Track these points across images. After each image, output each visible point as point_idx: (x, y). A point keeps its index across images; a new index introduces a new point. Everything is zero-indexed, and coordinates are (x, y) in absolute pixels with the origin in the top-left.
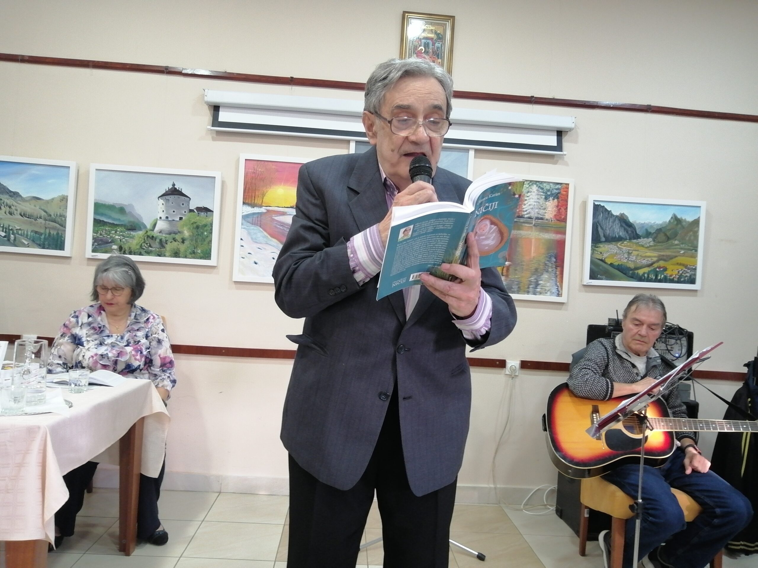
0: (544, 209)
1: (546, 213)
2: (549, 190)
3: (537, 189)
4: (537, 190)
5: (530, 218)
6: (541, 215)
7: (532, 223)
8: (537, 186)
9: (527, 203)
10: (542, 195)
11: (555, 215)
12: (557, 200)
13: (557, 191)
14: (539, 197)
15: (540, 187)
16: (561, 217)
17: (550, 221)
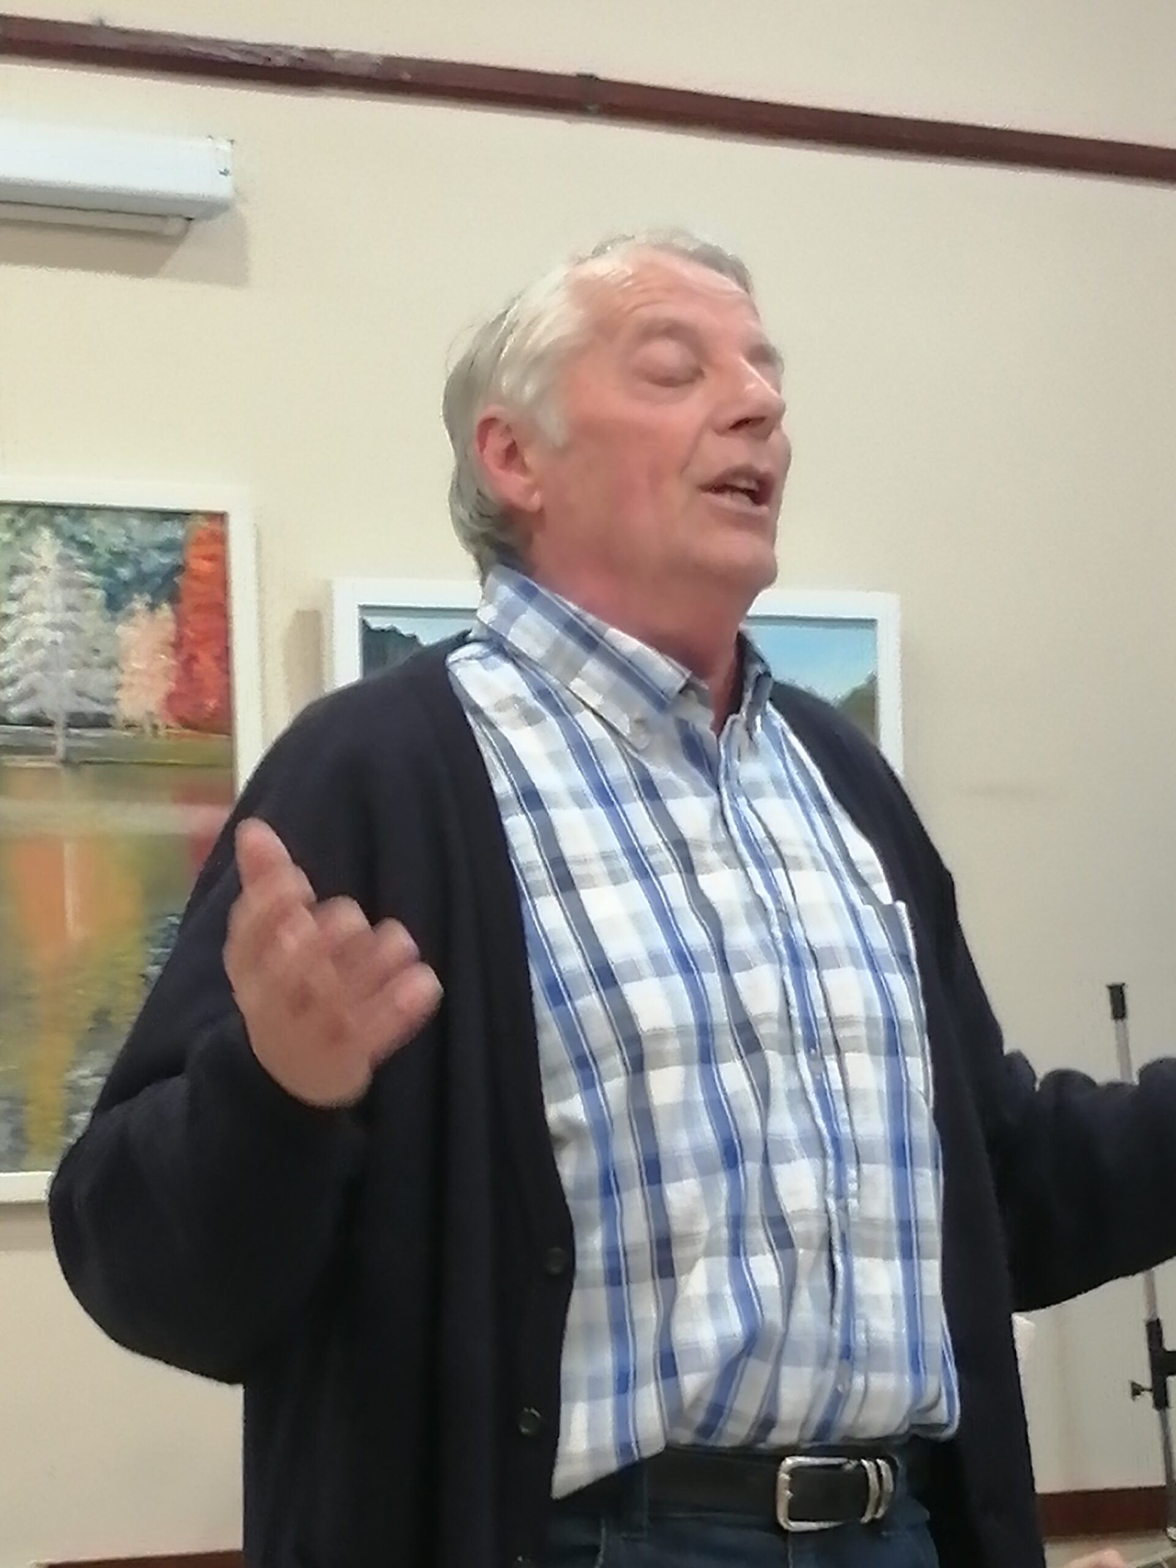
0: (111, 664)
1: (118, 686)
2: (121, 557)
3: (57, 552)
4: (61, 559)
5: (36, 720)
6: (93, 699)
7: (51, 751)
8: (58, 532)
9: (14, 638)
10: (91, 585)
11: (171, 699)
12: (174, 611)
13: (166, 560)
14: (73, 596)
15: (72, 538)
16: (202, 706)
17: (148, 729)
